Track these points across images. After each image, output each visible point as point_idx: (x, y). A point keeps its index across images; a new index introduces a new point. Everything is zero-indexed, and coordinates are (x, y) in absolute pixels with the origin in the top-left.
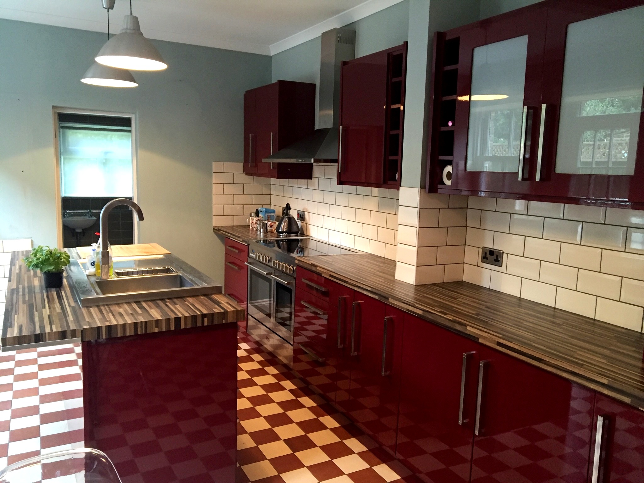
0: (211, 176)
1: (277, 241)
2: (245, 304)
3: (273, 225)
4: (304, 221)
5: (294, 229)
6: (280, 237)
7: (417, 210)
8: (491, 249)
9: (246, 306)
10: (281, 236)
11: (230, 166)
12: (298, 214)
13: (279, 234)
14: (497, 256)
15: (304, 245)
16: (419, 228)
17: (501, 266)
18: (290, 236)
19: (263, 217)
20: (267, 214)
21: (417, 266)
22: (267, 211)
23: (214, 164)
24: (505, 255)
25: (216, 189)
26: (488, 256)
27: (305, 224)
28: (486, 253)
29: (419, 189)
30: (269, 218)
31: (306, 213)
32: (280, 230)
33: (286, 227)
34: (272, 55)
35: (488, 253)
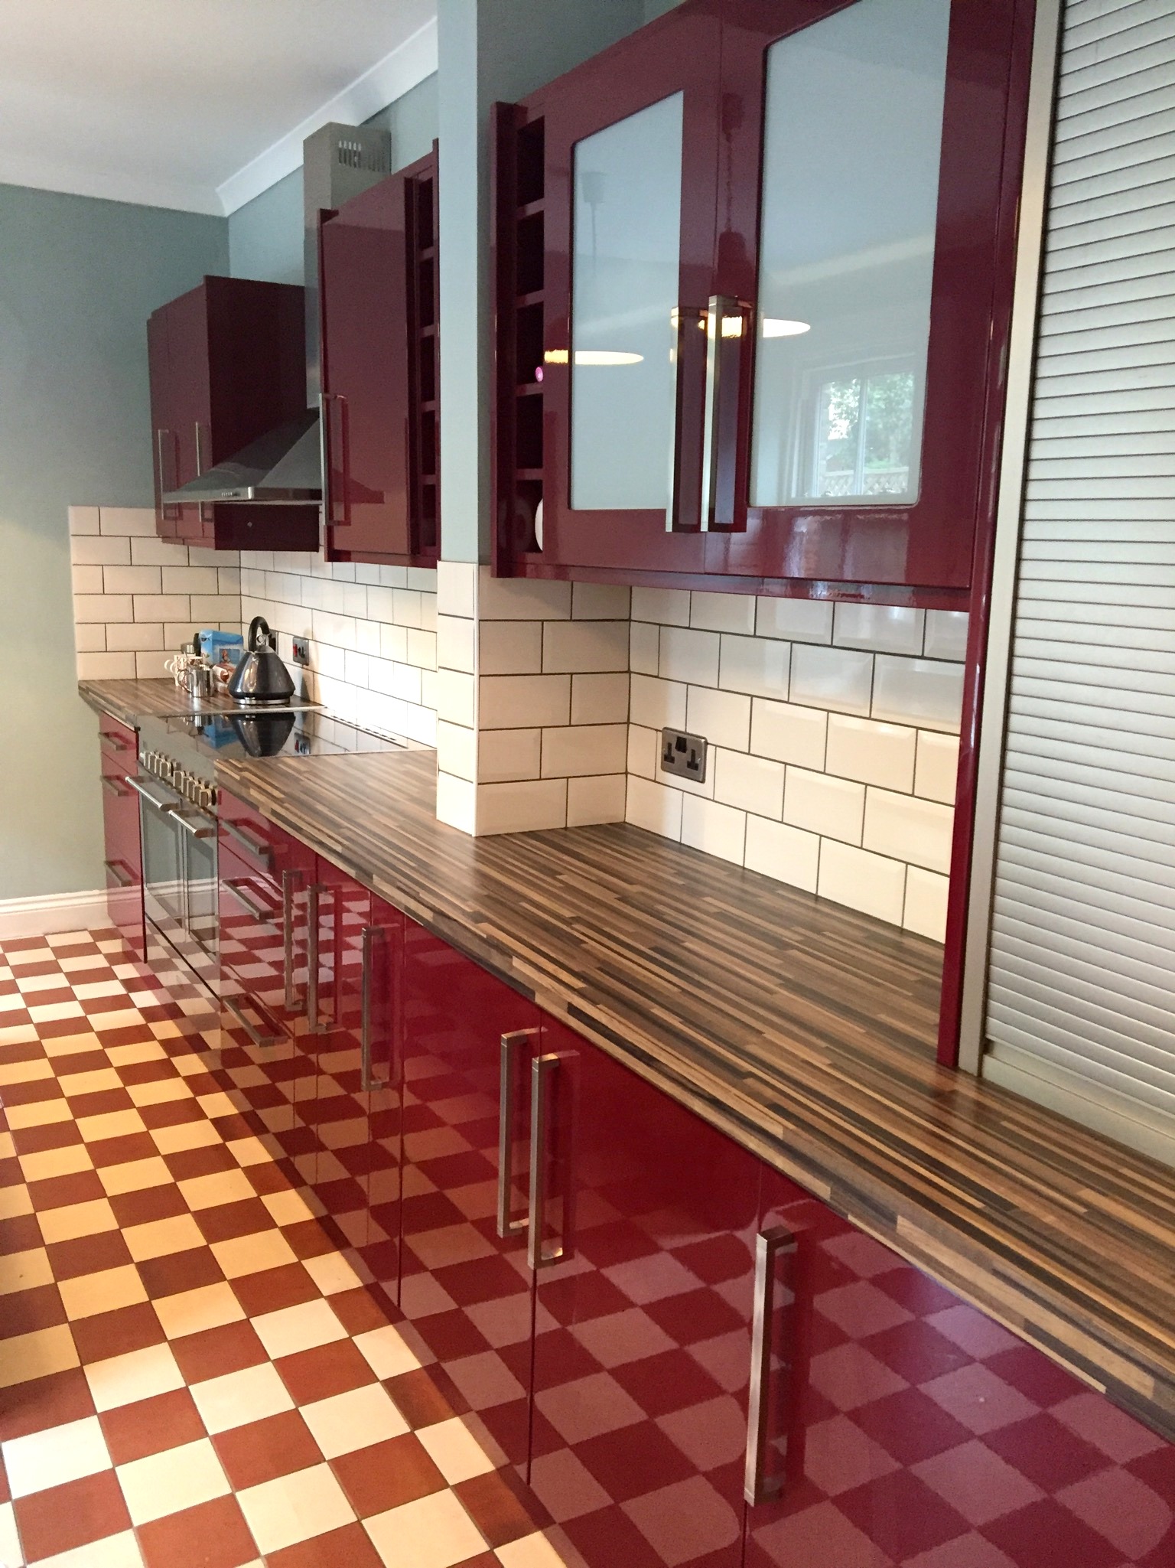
0: (66, 547)
1: (234, 717)
2: (137, 891)
3: (227, 677)
4: (307, 665)
5: (279, 686)
6: (239, 708)
7: (475, 623)
8: (680, 732)
9: (140, 895)
10: (243, 706)
11: (117, 519)
12: (296, 648)
13: (236, 700)
14: (693, 752)
15: (311, 732)
16: (480, 676)
17: (703, 782)
18: (266, 706)
19: (208, 656)
20: (218, 648)
21: (479, 784)
22: (218, 639)
23: (72, 511)
24: (710, 749)
25: (81, 579)
26: (675, 753)
27: (310, 673)
28: (670, 745)
29: (475, 566)
30: (226, 658)
31: (311, 644)
32: (239, 690)
33: (254, 681)
34: (227, 213)
35: (674, 746)
